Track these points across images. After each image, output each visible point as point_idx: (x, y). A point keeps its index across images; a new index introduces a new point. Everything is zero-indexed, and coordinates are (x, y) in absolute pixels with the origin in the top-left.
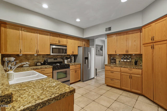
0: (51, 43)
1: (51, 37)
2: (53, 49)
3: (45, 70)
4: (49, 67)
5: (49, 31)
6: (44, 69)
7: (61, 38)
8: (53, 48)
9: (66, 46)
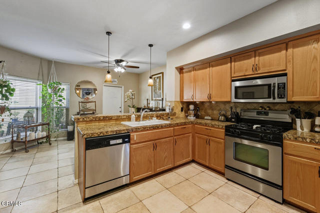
0: (233, 77)
1: (233, 63)
2: (238, 89)
3: (210, 129)
4: (218, 126)
5: (225, 55)
6: (210, 127)
7: (261, 58)
8: (236, 88)
9: (286, 75)
